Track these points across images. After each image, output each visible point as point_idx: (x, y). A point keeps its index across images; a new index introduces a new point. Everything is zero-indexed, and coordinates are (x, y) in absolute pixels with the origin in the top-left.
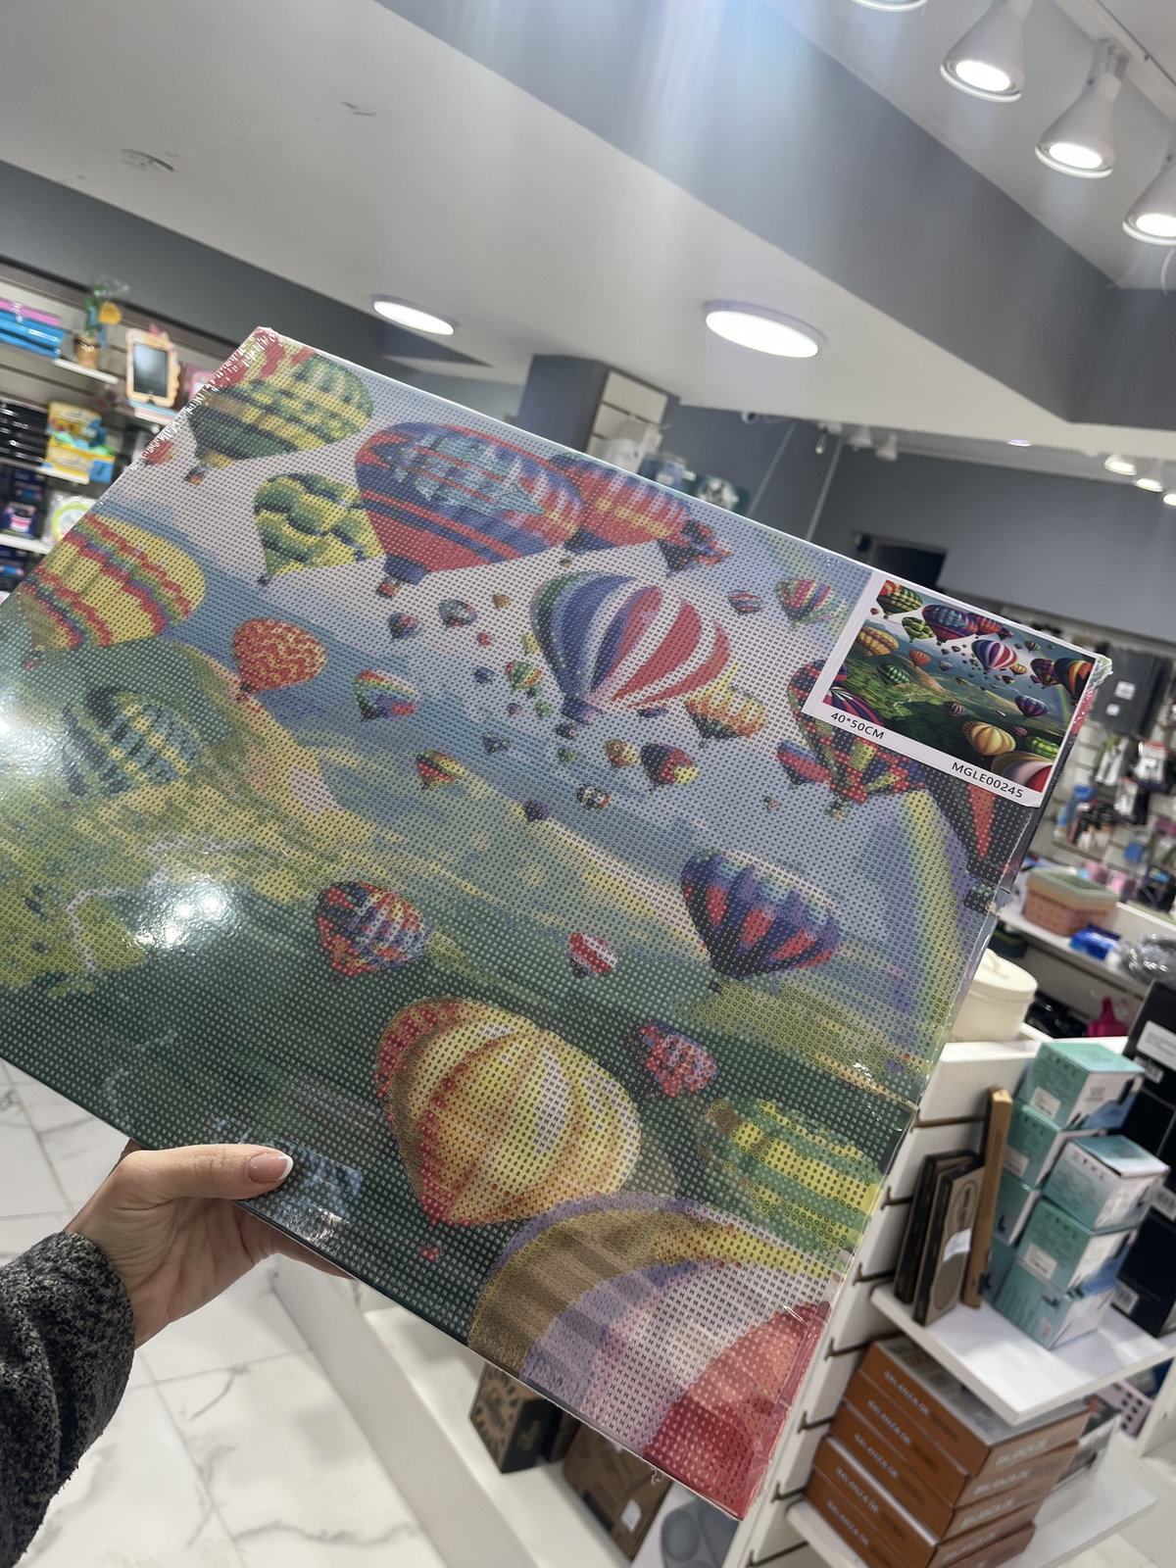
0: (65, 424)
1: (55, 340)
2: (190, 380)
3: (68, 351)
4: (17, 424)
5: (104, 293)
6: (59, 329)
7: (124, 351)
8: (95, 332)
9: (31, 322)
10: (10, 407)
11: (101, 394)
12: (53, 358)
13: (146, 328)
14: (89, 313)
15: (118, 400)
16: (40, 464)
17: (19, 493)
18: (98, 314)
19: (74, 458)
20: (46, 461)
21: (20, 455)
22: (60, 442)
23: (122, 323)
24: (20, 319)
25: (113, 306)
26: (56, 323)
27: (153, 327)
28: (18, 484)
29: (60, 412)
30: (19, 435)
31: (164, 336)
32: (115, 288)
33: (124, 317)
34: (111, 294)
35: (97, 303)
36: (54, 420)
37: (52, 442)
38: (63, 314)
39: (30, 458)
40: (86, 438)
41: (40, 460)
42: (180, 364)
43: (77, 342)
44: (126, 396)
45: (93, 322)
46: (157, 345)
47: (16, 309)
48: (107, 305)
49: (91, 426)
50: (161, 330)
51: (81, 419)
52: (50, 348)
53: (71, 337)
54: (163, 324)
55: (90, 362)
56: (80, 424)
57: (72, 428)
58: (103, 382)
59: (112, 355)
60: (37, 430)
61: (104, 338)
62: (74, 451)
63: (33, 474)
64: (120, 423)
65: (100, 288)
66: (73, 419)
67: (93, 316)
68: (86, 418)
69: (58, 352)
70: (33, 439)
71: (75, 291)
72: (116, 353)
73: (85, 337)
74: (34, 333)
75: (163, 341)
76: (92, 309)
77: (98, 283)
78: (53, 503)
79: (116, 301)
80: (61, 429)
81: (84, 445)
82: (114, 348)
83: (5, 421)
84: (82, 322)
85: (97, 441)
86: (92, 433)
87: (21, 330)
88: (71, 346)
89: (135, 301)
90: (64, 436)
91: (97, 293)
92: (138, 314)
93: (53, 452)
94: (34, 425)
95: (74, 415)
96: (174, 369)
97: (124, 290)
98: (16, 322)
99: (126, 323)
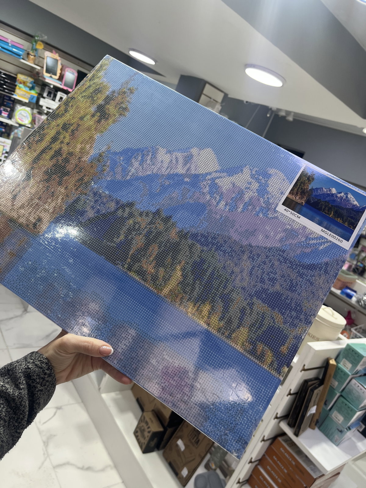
0: (22, 82)
1: (21, 53)
2: (64, 70)
3: (25, 57)
4: (6, 80)
5: (38, 38)
6: (23, 49)
7: (44, 59)
8: (35, 51)
9: (13, 46)
10: (4, 74)
11: (35, 72)
12: (20, 59)
13: (52, 52)
14: (33, 44)
15: (40, 75)
16: (13, 94)
17: (5, 103)
18: (36, 45)
19: (24, 93)
20: (15, 94)
21: (6, 91)
22: (20, 88)
23: (44, 49)
24: (10, 45)
25: (41, 43)
26: (22, 47)
27: (54, 51)
28: (5, 100)
29: (21, 77)
30: (7, 84)
31: (57, 54)
32: (42, 37)
33: (45, 47)
34: (41, 39)
35: (36, 42)
36: (19, 80)
37: (17, 87)
38: (25, 44)
39: (10, 92)
40: (28, 87)
41: (13, 93)
42: (62, 64)
43: (28, 54)
44: (43, 74)
45: (34, 48)
46: (55, 58)
47: (9, 41)
48: (39, 42)
49: (30, 83)
50: (56, 52)
51: (28, 80)
52: (19, 55)
53: (27, 52)
54: (58, 51)
55: (32, 61)
56: (27, 82)
57: (24, 83)
58: (36, 68)
59: (39, 59)
60: (13, 83)
61: (37, 53)
62: (24, 91)
63: (10, 97)
64: (41, 83)
65: (37, 37)
66: (25, 80)
67: (34, 46)
68: (29, 80)
69: (22, 57)
70: (11, 86)
71: (29, 37)
72: (41, 59)
73: (31, 53)
74: (14, 50)
75: (57, 56)
76: (34, 43)
77: (37, 35)
78: (16, 108)
79: (42, 41)
80: (21, 83)
81: (28, 89)
82: (40, 57)
83: (2, 79)
84: (31, 48)
85: (32, 88)
86: (31, 85)
87: (10, 48)
88: (26, 55)
89: (49, 42)
90: (21, 85)
91: (36, 38)
92: (49, 46)
93: (17, 91)
94: (12, 81)
95: (25, 79)
96: (59, 67)
97: (45, 38)
98: (8, 45)
99: (45, 49)
